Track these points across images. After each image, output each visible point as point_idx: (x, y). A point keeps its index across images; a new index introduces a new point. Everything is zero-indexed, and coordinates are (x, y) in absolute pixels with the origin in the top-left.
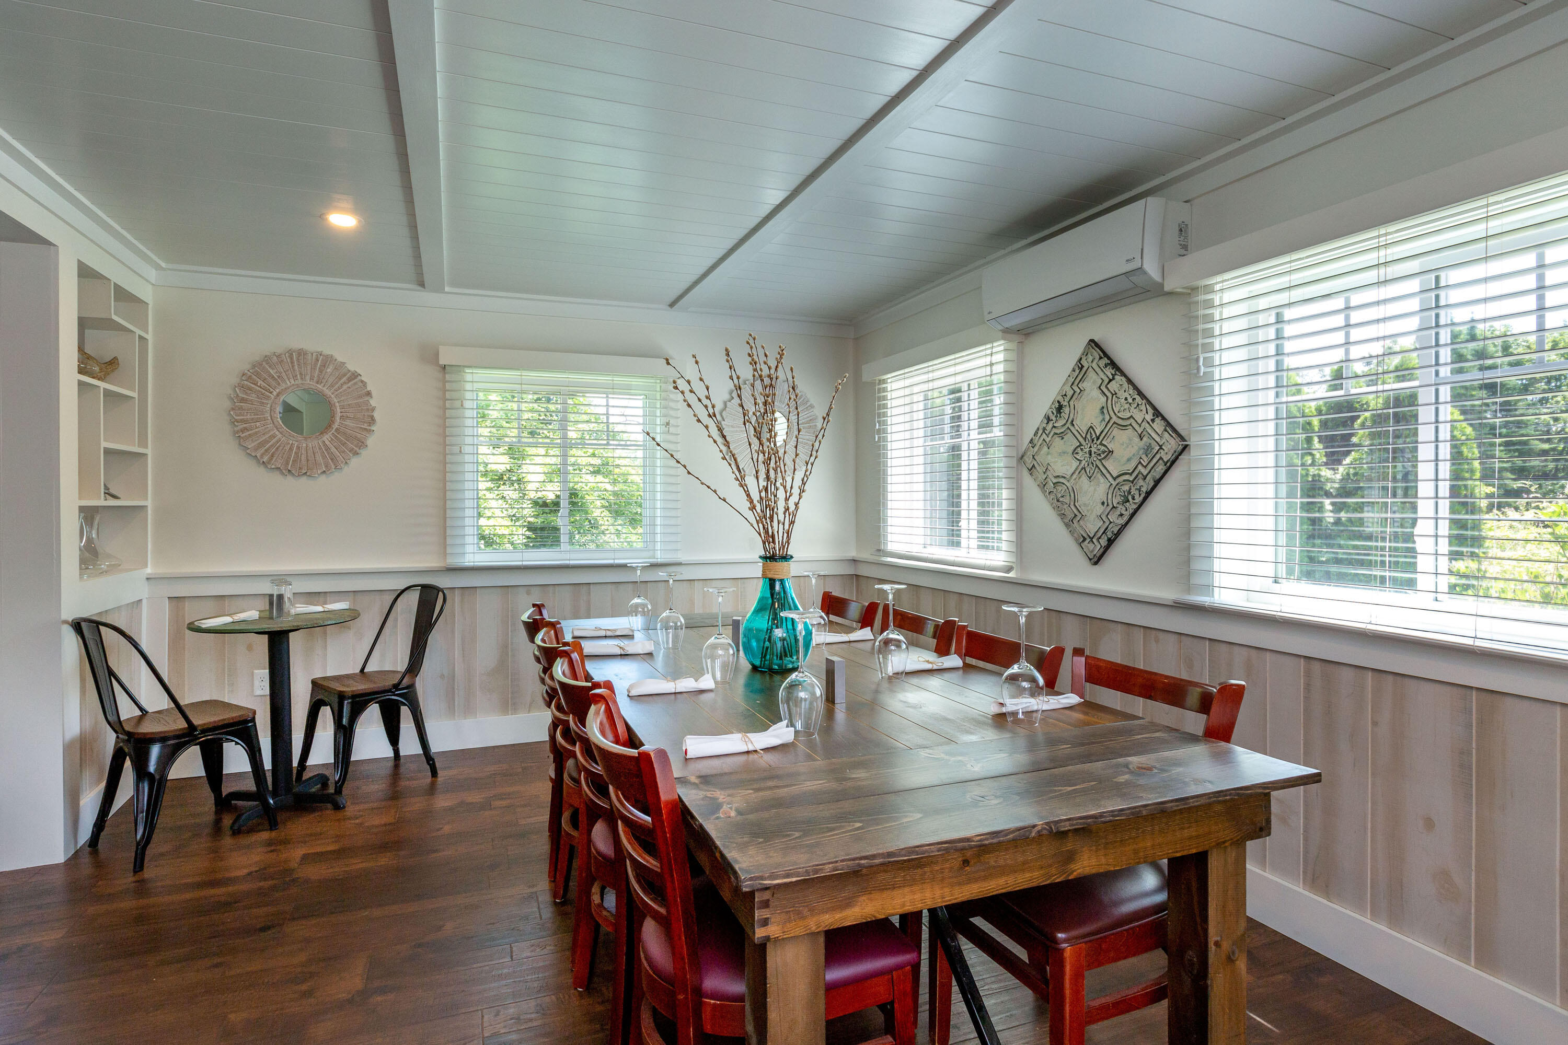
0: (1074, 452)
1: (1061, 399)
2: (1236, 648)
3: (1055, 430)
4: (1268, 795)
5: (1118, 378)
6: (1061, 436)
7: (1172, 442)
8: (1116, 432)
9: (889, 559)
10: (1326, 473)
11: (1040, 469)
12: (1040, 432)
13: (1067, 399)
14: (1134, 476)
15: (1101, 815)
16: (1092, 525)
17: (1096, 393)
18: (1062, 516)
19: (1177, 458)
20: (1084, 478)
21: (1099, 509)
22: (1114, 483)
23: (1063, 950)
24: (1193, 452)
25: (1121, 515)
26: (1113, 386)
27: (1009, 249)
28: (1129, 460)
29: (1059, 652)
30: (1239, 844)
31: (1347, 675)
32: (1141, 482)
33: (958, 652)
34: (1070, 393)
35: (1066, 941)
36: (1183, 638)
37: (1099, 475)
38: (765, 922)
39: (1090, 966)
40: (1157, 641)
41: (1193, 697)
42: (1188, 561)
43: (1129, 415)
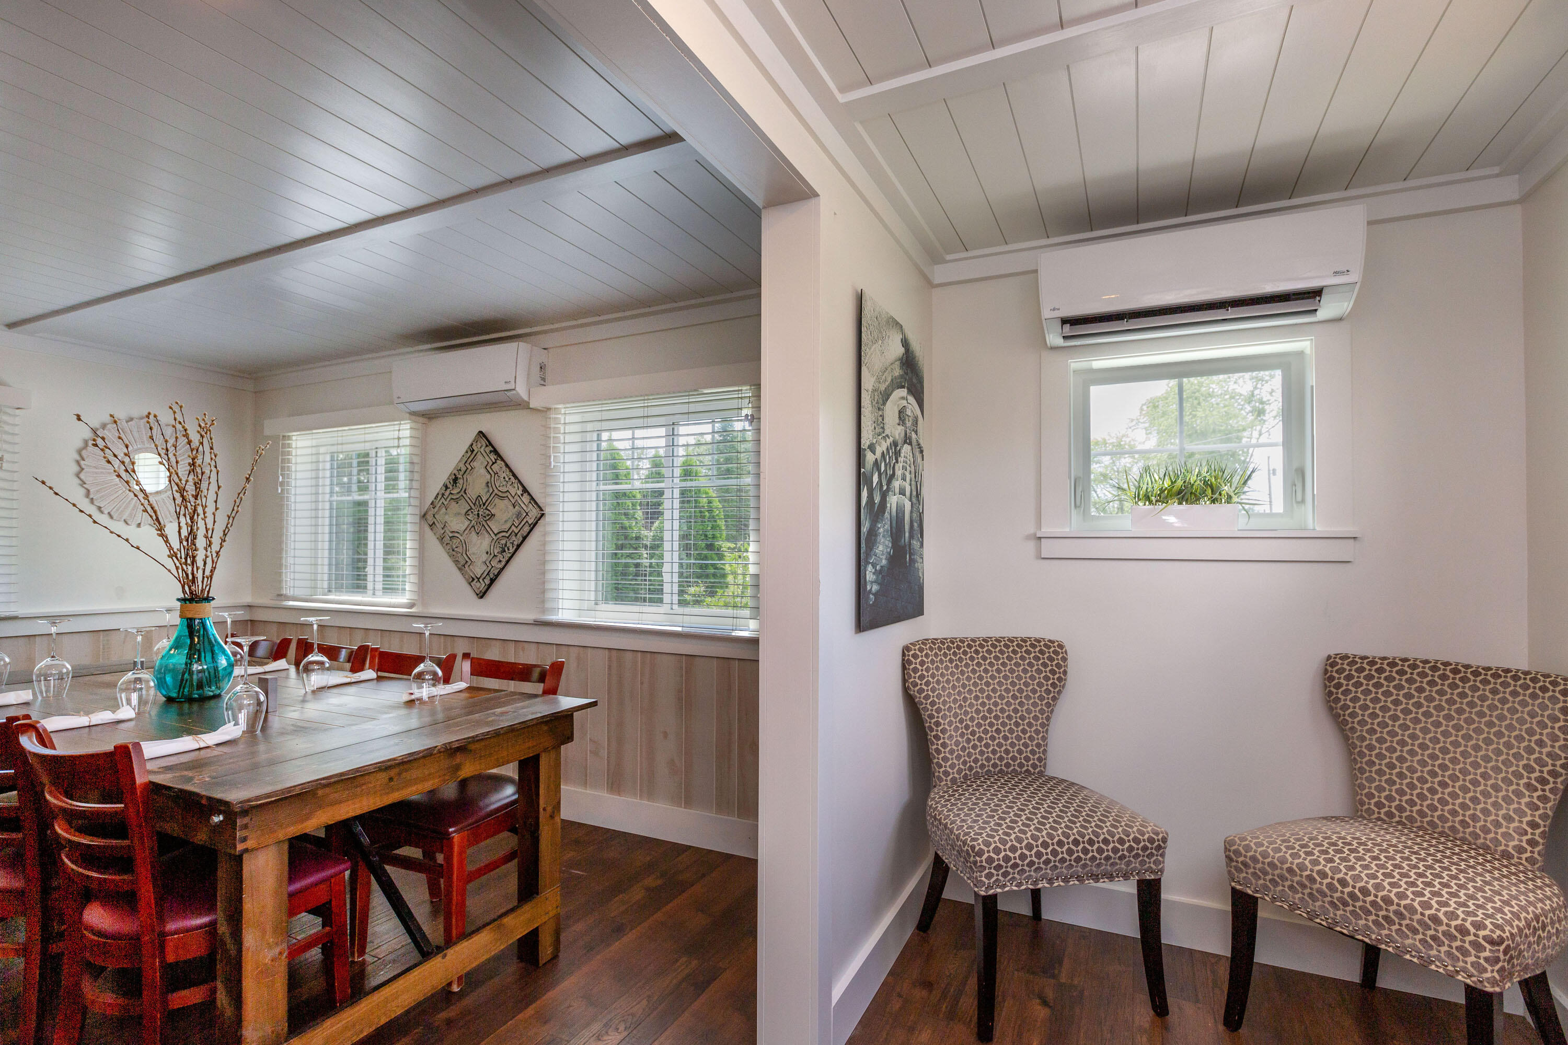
0: (466, 514)
1: (456, 472)
2: (571, 648)
3: (451, 496)
4: (572, 715)
5: (499, 462)
6: (457, 501)
7: (534, 510)
8: (497, 501)
9: (291, 603)
10: (645, 532)
11: (439, 526)
12: (440, 496)
13: (461, 473)
14: (508, 534)
15: (477, 736)
16: (479, 569)
17: (483, 471)
18: (456, 562)
19: (537, 523)
20: (474, 534)
21: (484, 557)
22: (495, 538)
23: (453, 837)
24: (547, 518)
25: (500, 561)
26: (495, 467)
27: (416, 348)
28: (506, 521)
29: (453, 657)
30: (557, 748)
31: (629, 656)
32: (514, 538)
33: (371, 667)
34: (464, 469)
35: (454, 832)
36: (541, 646)
37: (485, 532)
38: (244, 839)
39: (471, 844)
40: (523, 649)
41: (536, 674)
42: (543, 592)
43: (505, 489)
